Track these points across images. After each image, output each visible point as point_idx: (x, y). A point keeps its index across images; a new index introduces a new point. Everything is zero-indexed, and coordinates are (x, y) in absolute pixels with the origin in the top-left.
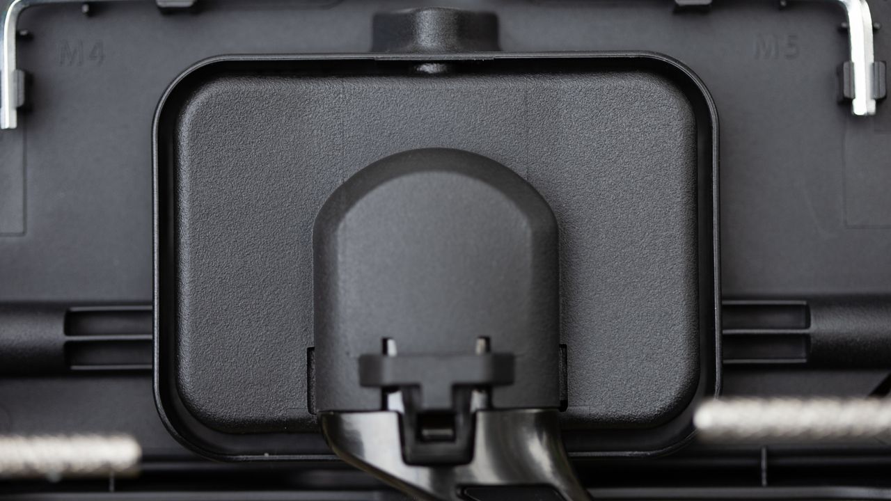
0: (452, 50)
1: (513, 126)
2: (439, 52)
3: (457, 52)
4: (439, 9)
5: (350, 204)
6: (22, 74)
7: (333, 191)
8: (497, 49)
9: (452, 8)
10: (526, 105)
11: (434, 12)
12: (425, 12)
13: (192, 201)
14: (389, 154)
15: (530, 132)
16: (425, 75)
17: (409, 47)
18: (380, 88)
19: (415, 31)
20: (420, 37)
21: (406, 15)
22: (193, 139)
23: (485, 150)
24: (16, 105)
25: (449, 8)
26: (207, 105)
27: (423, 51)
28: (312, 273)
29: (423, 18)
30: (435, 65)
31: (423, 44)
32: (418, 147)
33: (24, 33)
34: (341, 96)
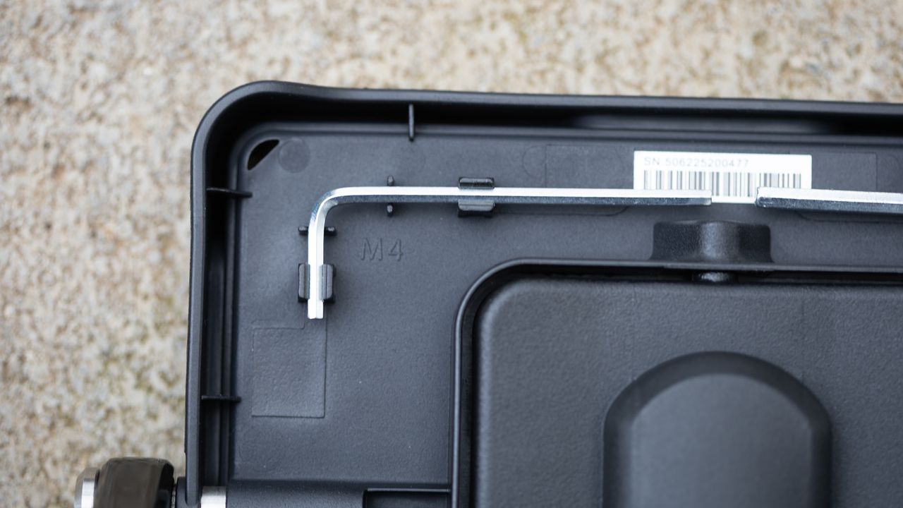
0: (734, 260)
1: (790, 333)
2: (723, 262)
3: (740, 262)
4: (724, 222)
5: (645, 401)
6: (330, 269)
7: (623, 388)
8: (769, 260)
9: (735, 221)
10: (803, 314)
11: (719, 224)
12: (711, 225)
13: (493, 393)
14: (676, 356)
15: (806, 339)
16: (709, 283)
17: (694, 255)
18: (668, 294)
19: (701, 241)
20: (705, 248)
21: (691, 226)
22: (496, 335)
23: (764, 355)
24: (324, 297)
25: (733, 221)
26: (508, 304)
27: (709, 261)
28: (602, 464)
29: (708, 230)
30: (719, 274)
31: (709, 254)
32: (702, 349)
33: (331, 230)
34: (633, 300)
